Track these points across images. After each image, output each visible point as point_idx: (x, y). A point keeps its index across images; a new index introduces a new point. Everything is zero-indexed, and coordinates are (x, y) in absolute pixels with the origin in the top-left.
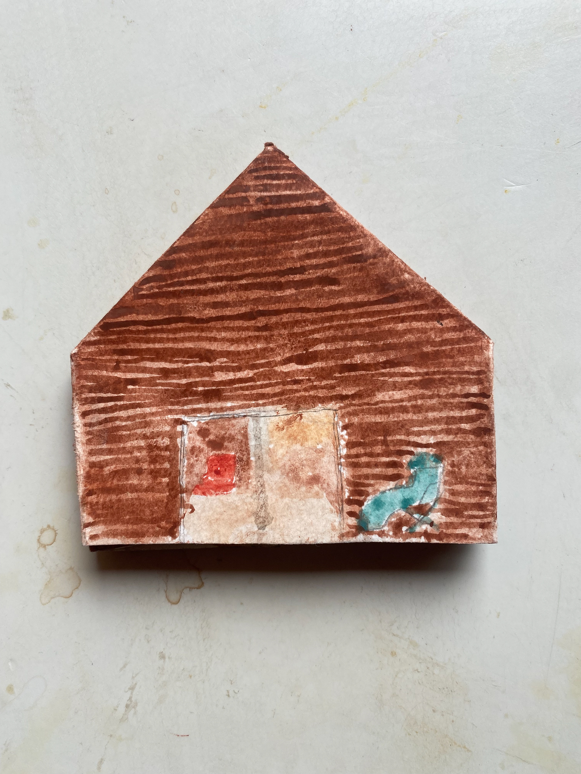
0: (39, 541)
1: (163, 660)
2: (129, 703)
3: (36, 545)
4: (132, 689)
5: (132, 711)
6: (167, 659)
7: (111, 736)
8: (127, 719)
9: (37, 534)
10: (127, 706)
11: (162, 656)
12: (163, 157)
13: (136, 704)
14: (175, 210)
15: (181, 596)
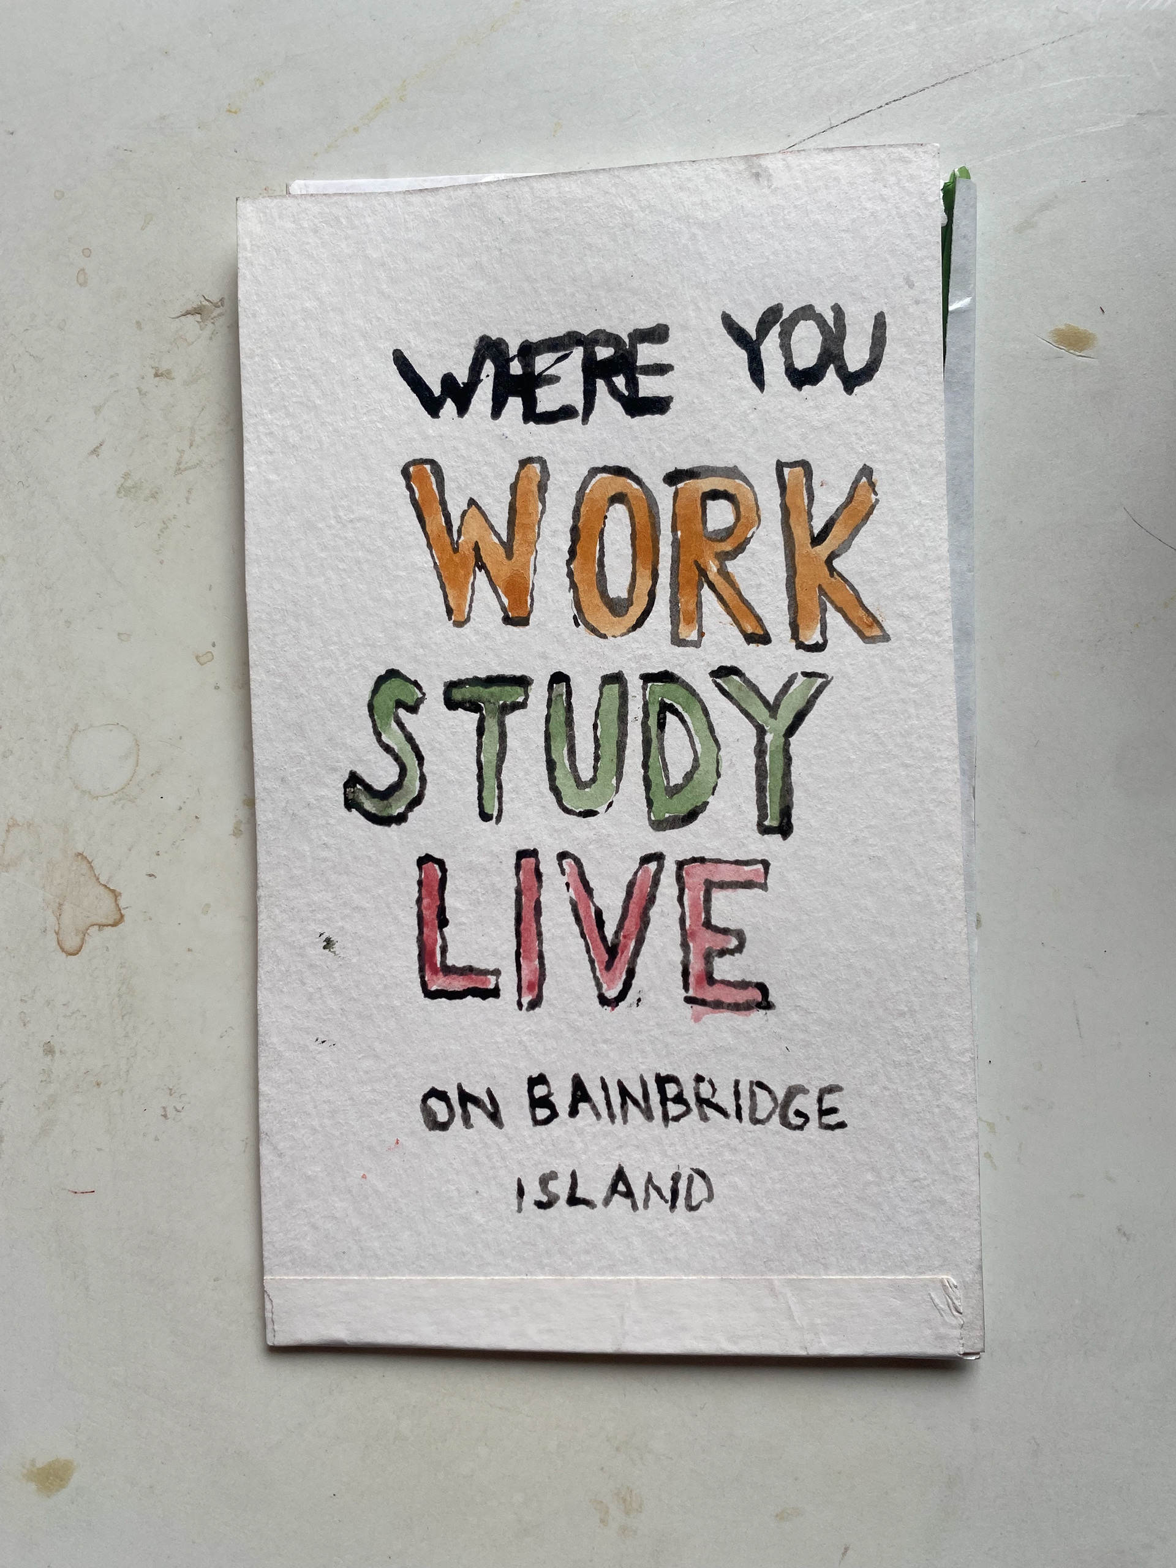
1: (49, 1057)
6: (57, 1054)
12: (63, 194)
14: (82, 279)
15: (83, 941)
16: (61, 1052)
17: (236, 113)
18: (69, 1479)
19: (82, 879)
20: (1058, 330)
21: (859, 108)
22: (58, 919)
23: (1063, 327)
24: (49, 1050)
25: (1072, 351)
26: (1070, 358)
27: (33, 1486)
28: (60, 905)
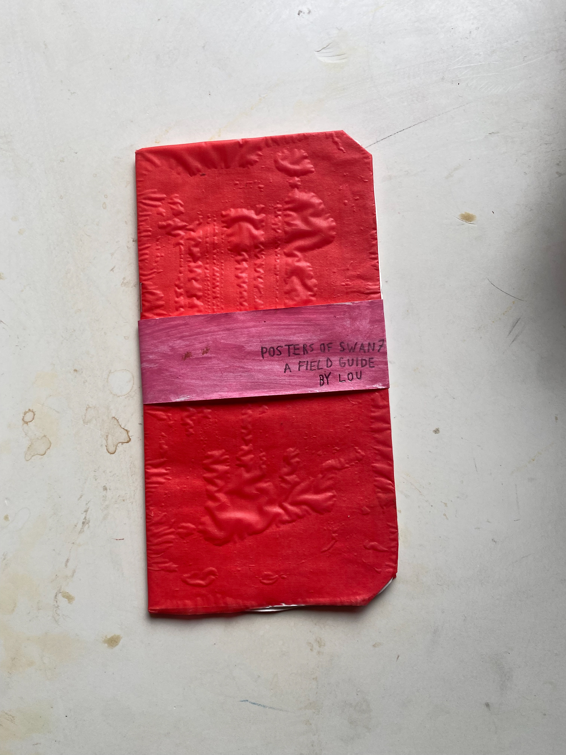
0: (23, 419)
1: (105, 491)
2: (84, 521)
3: (21, 422)
4: (86, 511)
5: (87, 526)
6: (108, 490)
7: (73, 543)
8: (84, 531)
9: (22, 415)
10: (83, 523)
11: (105, 489)
12: (96, 175)
13: (89, 521)
14: (105, 207)
15: (116, 448)
18: (119, 642)
19: (115, 426)
20: (462, 214)
21: (386, 135)
22: (107, 441)
23: (464, 213)
25: (467, 222)
26: (467, 225)
27: (106, 645)
28: (107, 436)
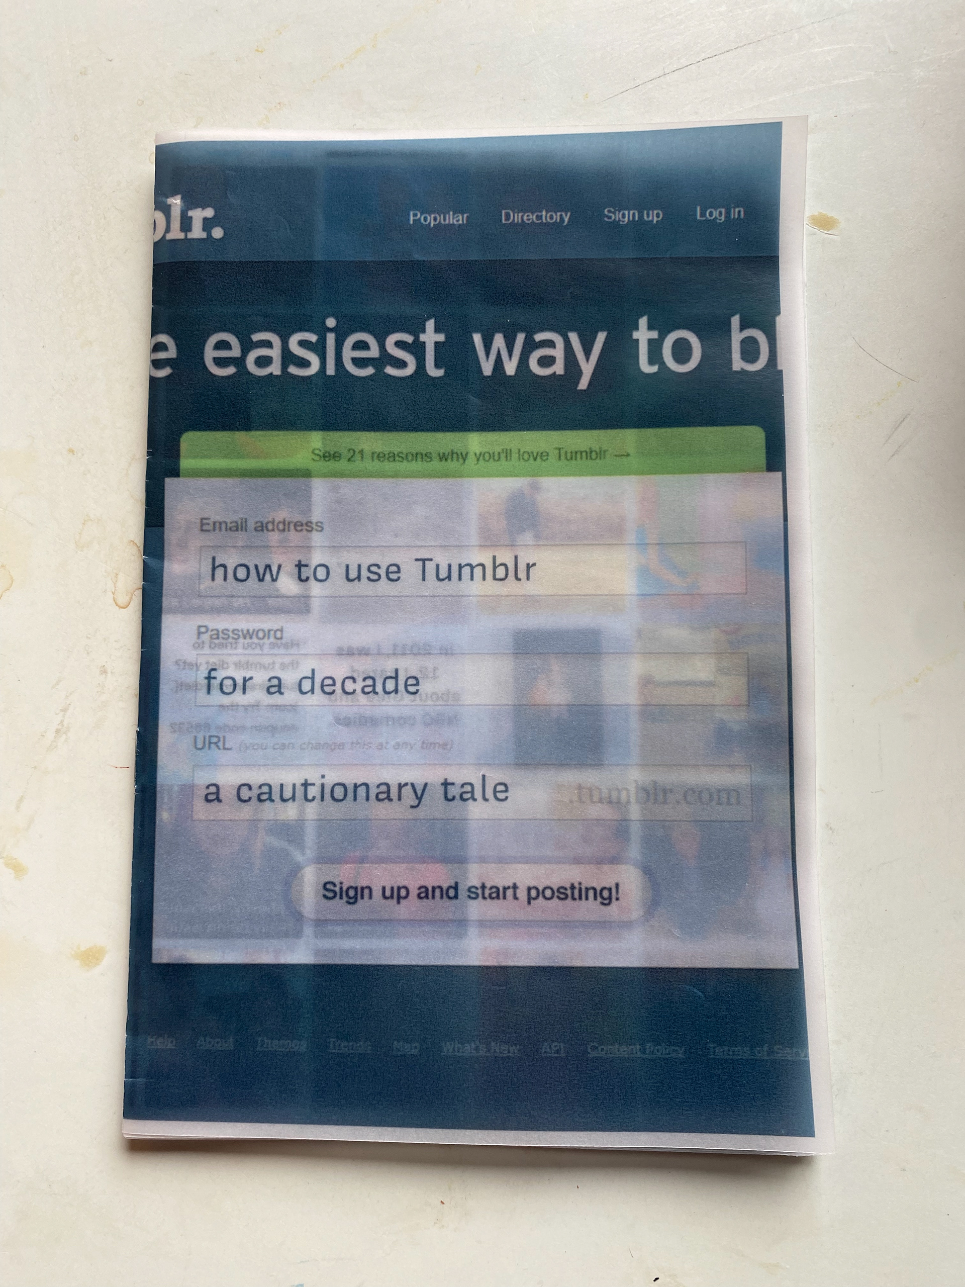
16: (112, 672)
17: (262, 52)
18: (103, 959)
19: (133, 557)
20: (814, 215)
21: (684, 62)
22: (115, 584)
23: (817, 214)
24: (104, 671)
25: (822, 230)
26: (822, 234)
27: (77, 962)
28: (117, 574)
